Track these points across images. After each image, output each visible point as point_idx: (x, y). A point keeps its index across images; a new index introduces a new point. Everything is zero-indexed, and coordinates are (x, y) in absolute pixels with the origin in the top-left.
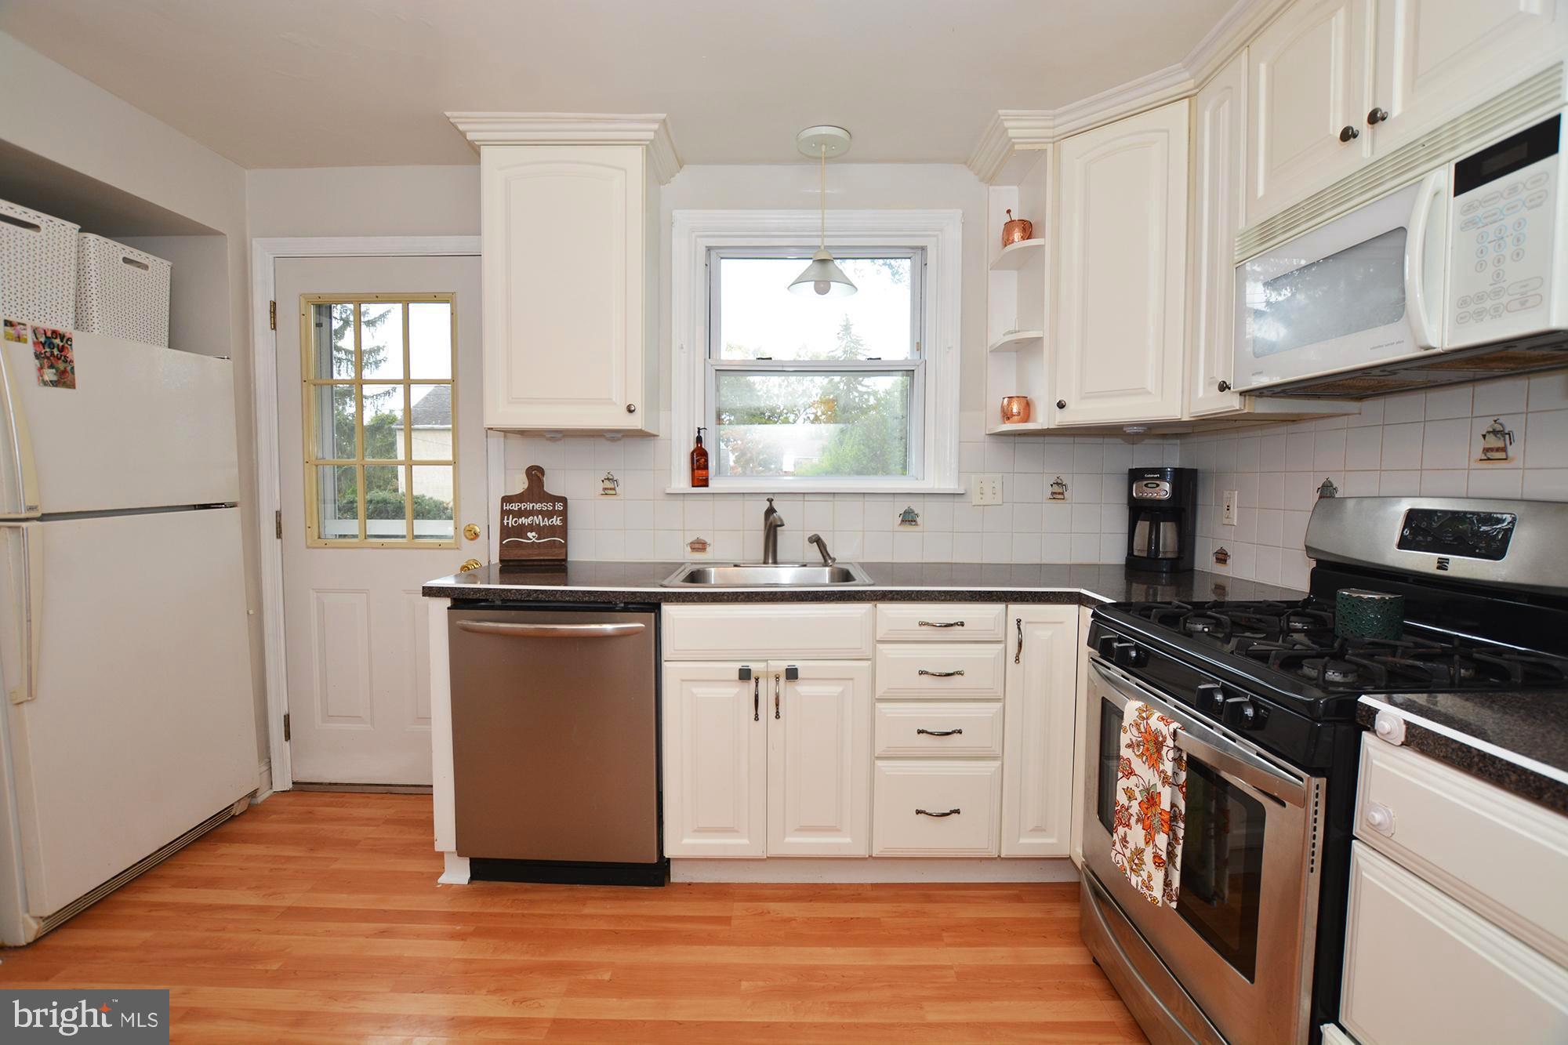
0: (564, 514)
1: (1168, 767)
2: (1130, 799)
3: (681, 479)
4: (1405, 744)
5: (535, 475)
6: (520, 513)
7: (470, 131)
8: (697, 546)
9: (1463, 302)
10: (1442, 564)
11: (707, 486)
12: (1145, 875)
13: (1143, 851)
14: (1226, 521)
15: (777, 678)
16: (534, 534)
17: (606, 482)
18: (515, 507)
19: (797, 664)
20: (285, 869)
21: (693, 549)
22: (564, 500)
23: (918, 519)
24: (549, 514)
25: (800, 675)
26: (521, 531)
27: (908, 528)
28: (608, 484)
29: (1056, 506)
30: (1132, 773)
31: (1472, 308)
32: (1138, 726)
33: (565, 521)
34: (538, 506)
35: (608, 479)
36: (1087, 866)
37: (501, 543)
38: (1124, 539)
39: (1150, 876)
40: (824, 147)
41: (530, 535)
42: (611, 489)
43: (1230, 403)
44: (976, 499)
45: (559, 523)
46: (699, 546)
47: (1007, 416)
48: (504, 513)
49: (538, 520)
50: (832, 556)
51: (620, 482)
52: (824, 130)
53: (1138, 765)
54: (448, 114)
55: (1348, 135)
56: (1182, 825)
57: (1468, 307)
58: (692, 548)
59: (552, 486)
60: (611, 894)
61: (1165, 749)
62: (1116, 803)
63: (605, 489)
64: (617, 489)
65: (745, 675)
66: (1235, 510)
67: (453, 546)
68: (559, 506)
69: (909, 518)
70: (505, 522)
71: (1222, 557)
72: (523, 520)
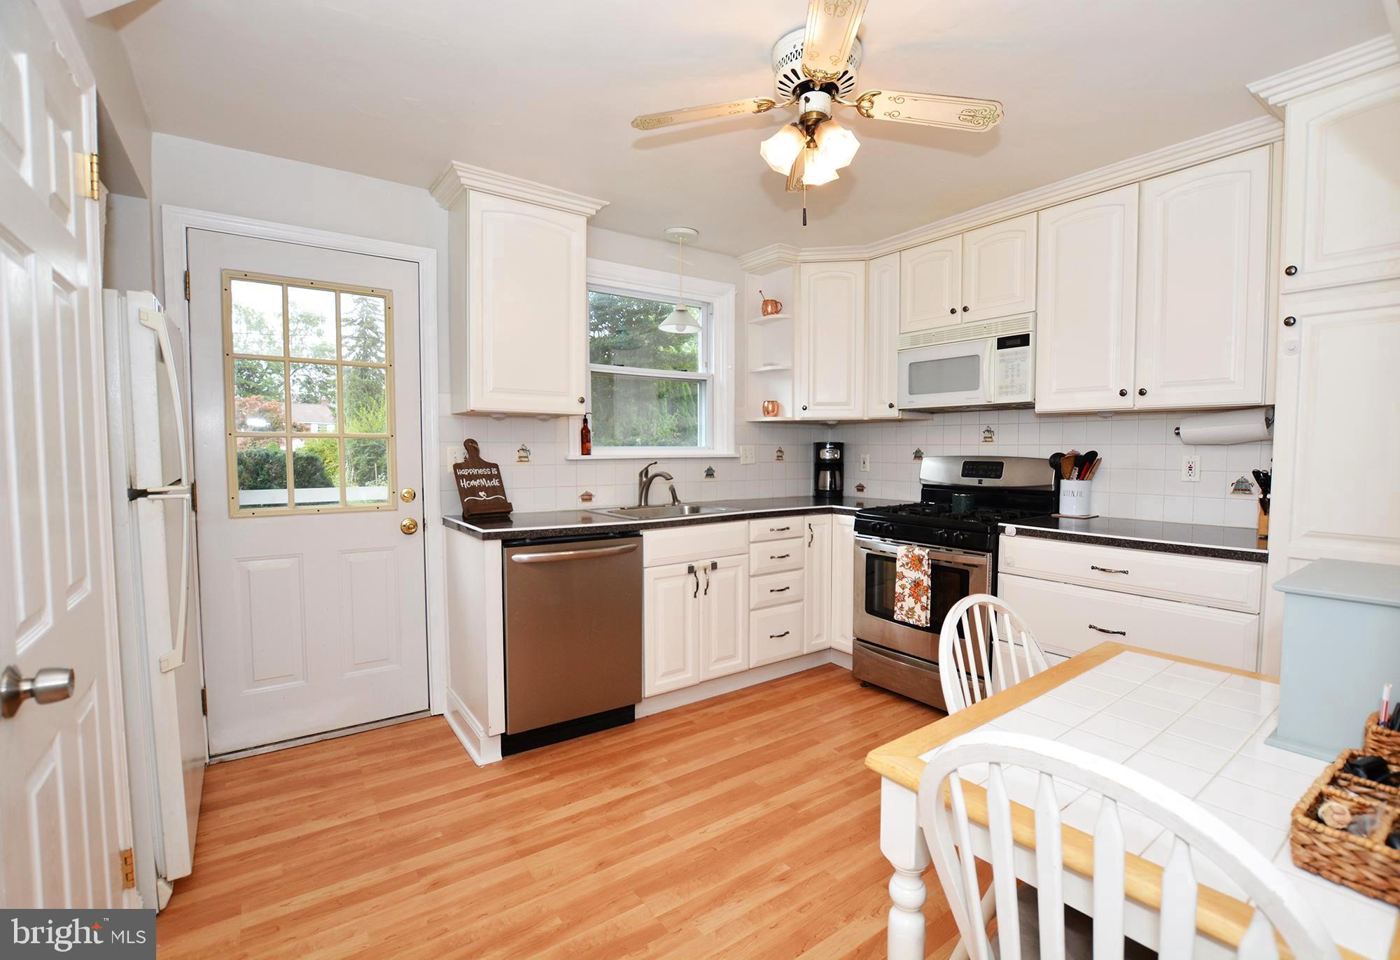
0: (498, 476)
1: (926, 568)
2: (903, 589)
3: (575, 451)
4: (1017, 534)
5: (471, 446)
6: (470, 477)
7: (464, 177)
8: (585, 497)
9: (1001, 387)
10: (980, 482)
11: (589, 454)
12: (916, 617)
13: (913, 608)
14: (862, 470)
15: (705, 570)
16: (483, 493)
17: (521, 451)
18: (465, 472)
19: (716, 560)
20: (325, 802)
21: (584, 500)
22: (496, 466)
23: (715, 474)
24: (490, 477)
25: (718, 566)
26: (474, 491)
27: (710, 479)
28: (523, 454)
29: (780, 464)
30: (904, 577)
31: (1004, 390)
32: (907, 556)
33: (500, 482)
34: (481, 471)
35: (523, 449)
36: (858, 639)
37: (462, 501)
38: (812, 482)
39: (919, 616)
40: (681, 238)
41: (482, 494)
42: (525, 457)
43: (894, 413)
44: (742, 461)
45: (497, 484)
46: (587, 497)
47: (766, 412)
48: (458, 478)
49: (483, 482)
50: (679, 499)
51: (531, 452)
52: (681, 230)
53: (907, 573)
54: (454, 162)
55: (953, 311)
56: (930, 591)
57: (1002, 390)
58: (582, 499)
59: (486, 455)
60: (609, 734)
61: (924, 561)
62: (894, 592)
63: (520, 457)
64: (529, 457)
65: (691, 570)
66: (867, 463)
67: (392, 508)
68: (494, 471)
69: (710, 473)
70: (462, 484)
71: (860, 488)
72: (473, 483)
